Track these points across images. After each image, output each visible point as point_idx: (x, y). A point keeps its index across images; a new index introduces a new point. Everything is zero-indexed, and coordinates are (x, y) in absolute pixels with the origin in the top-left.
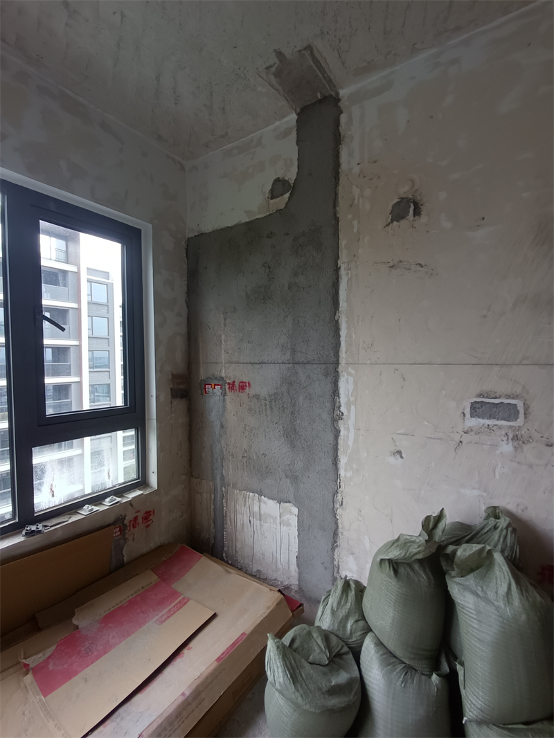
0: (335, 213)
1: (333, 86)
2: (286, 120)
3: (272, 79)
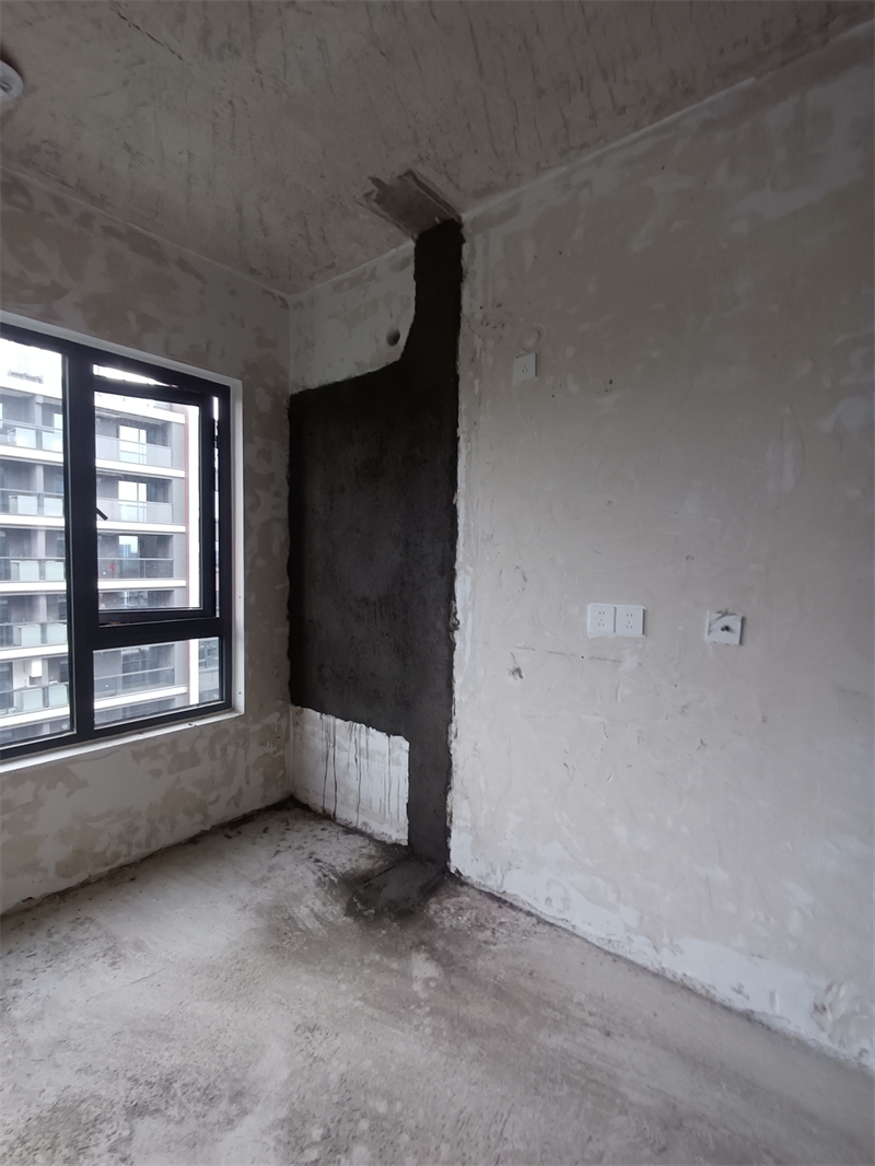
0: (454, 370)
1: (452, 210)
2: (402, 247)
3: (375, 205)
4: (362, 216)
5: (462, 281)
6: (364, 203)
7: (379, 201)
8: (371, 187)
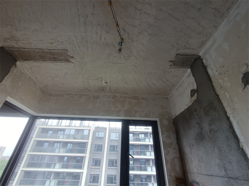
0: (216, 93)
1: (195, 55)
2: (187, 72)
3: (174, 67)
4: (173, 71)
5: (207, 68)
6: (171, 67)
7: (174, 65)
8: (170, 63)
